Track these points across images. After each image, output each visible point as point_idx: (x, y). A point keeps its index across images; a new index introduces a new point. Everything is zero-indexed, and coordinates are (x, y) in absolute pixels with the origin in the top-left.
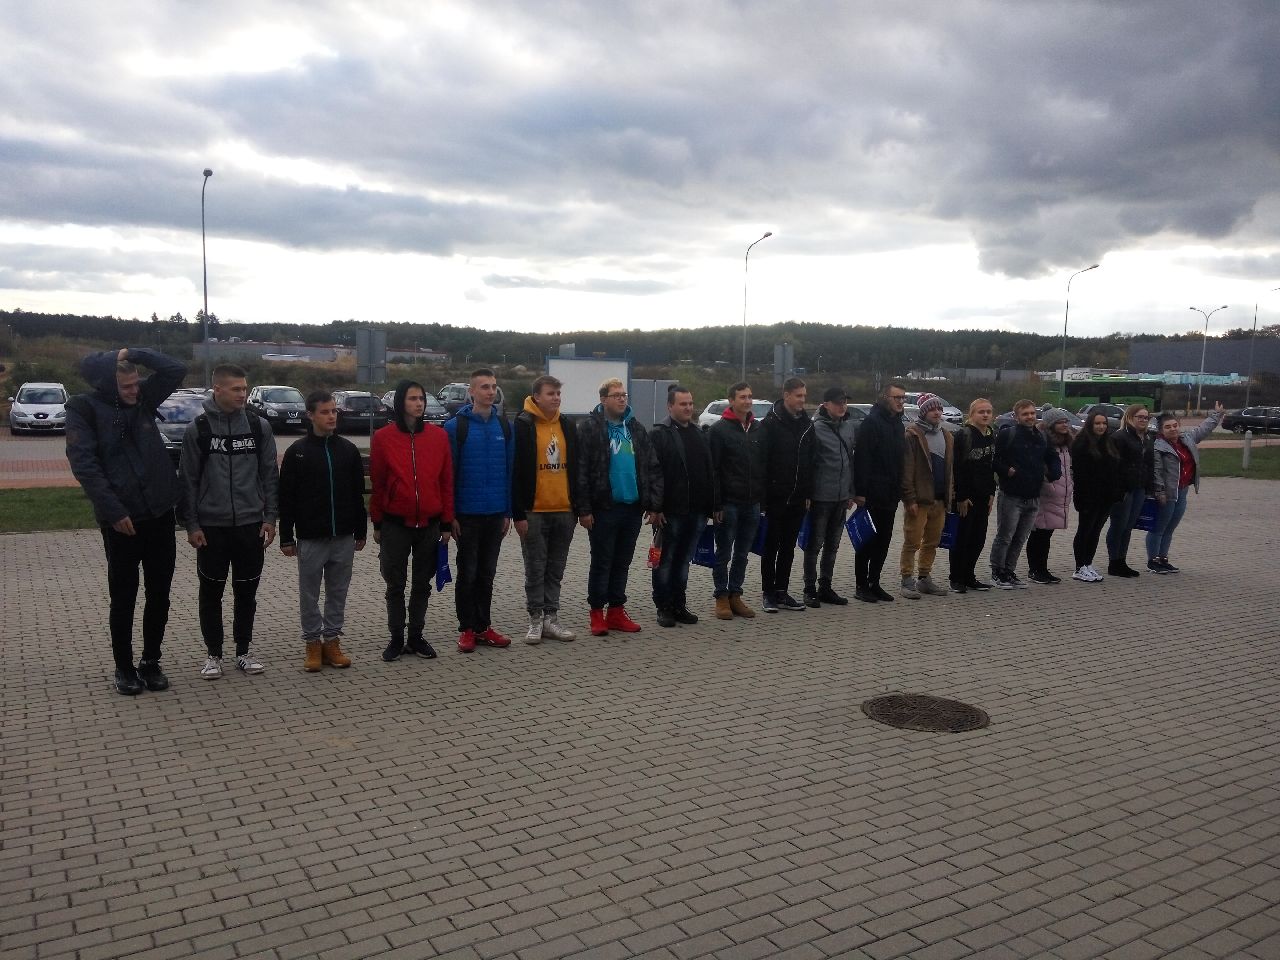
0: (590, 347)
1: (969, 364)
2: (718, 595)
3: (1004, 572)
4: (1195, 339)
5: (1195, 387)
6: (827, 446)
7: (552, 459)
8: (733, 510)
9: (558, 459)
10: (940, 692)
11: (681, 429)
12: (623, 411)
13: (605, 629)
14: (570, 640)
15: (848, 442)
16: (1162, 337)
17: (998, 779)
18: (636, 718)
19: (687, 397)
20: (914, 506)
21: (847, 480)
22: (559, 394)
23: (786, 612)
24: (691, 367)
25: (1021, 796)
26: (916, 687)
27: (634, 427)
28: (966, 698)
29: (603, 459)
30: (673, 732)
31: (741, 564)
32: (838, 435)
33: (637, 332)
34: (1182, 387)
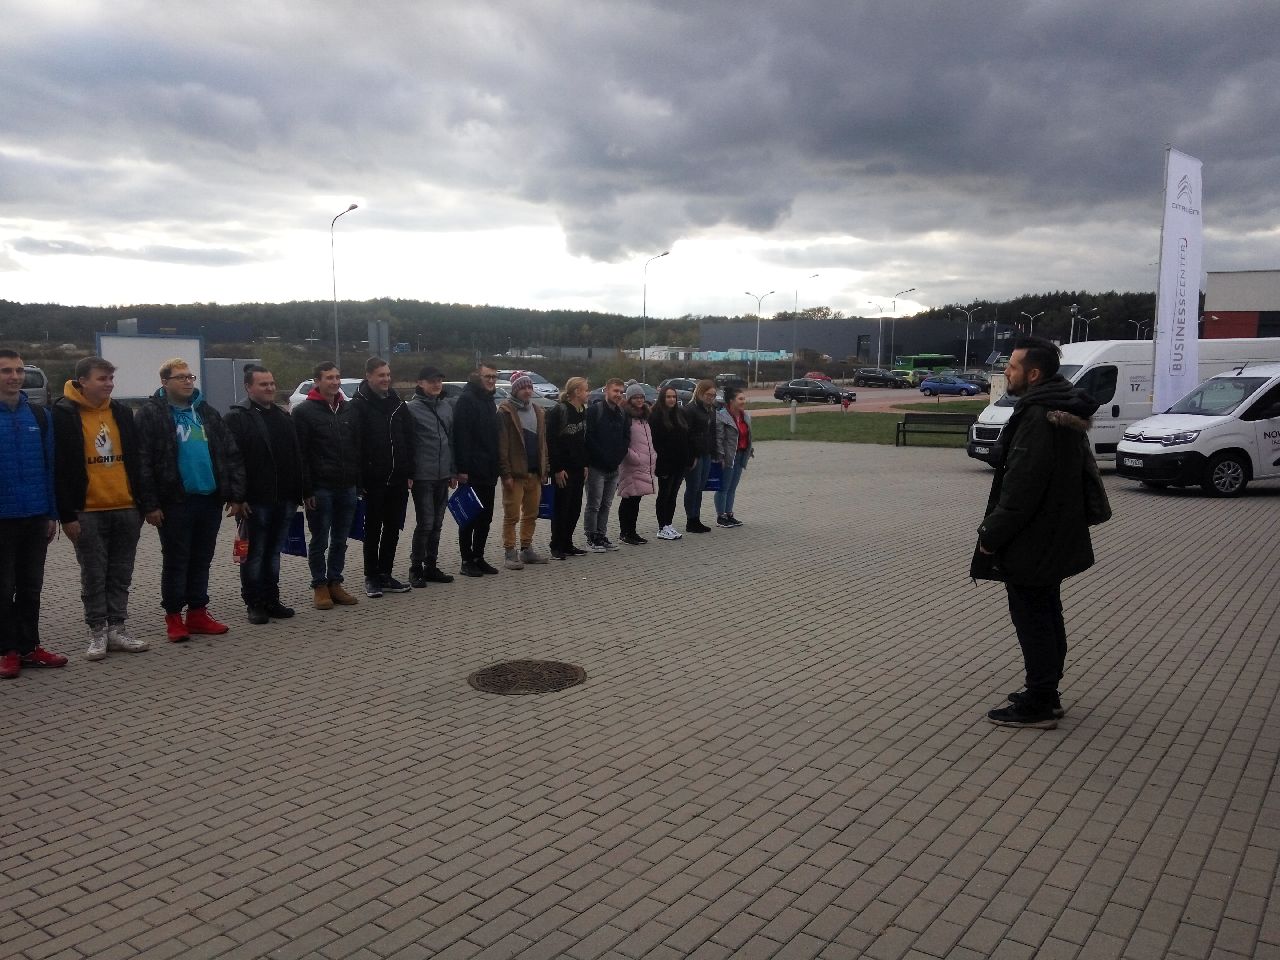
0: (155, 322)
1: (562, 342)
2: (315, 585)
3: (597, 537)
4: (751, 321)
5: (753, 363)
6: (426, 425)
7: (104, 450)
8: (326, 494)
9: (111, 451)
10: (541, 656)
11: (264, 412)
12: (189, 394)
13: (185, 634)
14: (144, 650)
15: (446, 422)
16: (726, 318)
17: (595, 728)
18: (224, 725)
19: (268, 376)
20: (510, 481)
21: (447, 457)
22: (112, 378)
23: (391, 595)
24: (278, 344)
25: (613, 742)
26: (520, 654)
27: (205, 411)
28: (566, 658)
29: (169, 447)
30: (269, 734)
31: (339, 551)
32: (435, 413)
33: (213, 306)
34: (743, 363)
